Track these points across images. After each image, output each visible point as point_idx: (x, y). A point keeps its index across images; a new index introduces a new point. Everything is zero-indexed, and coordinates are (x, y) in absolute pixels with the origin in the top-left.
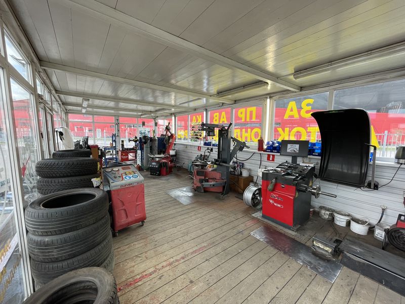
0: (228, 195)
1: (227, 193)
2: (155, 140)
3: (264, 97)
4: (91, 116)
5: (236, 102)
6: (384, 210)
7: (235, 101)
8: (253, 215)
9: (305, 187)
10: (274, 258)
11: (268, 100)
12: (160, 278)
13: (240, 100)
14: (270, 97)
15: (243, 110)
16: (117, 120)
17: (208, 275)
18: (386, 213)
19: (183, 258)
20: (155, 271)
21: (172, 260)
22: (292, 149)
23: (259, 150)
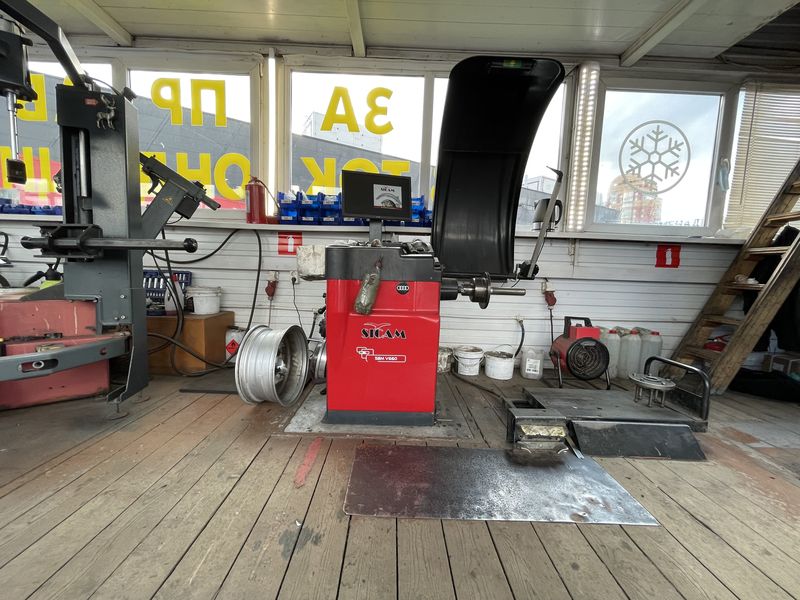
0: (145, 392)
1: (137, 387)
5: (138, 41)
7: (134, 37)
8: (290, 428)
11: (272, 62)
13: (159, 37)
14: (278, 56)
22: (385, 198)
23: (250, 218)
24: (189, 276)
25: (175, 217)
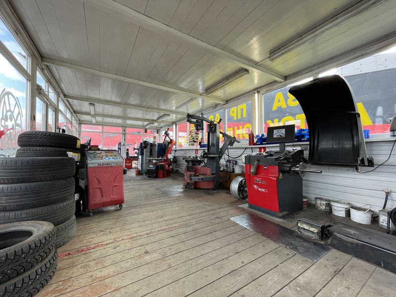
1: (217, 188)
2: (155, 145)
3: (252, 92)
4: (101, 127)
6: (388, 194)
7: (227, 101)
8: (240, 206)
9: (288, 167)
10: (250, 239)
11: (256, 95)
12: (115, 248)
13: (232, 99)
14: (258, 92)
15: (234, 109)
16: (124, 130)
17: (168, 248)
18: (391, 197)
19: (147, 234)
20: (113, 242)
21: (135, 235)
22: (278, 134)
23: (250, 144)
24: (236, 162)
25: (229, 146)
